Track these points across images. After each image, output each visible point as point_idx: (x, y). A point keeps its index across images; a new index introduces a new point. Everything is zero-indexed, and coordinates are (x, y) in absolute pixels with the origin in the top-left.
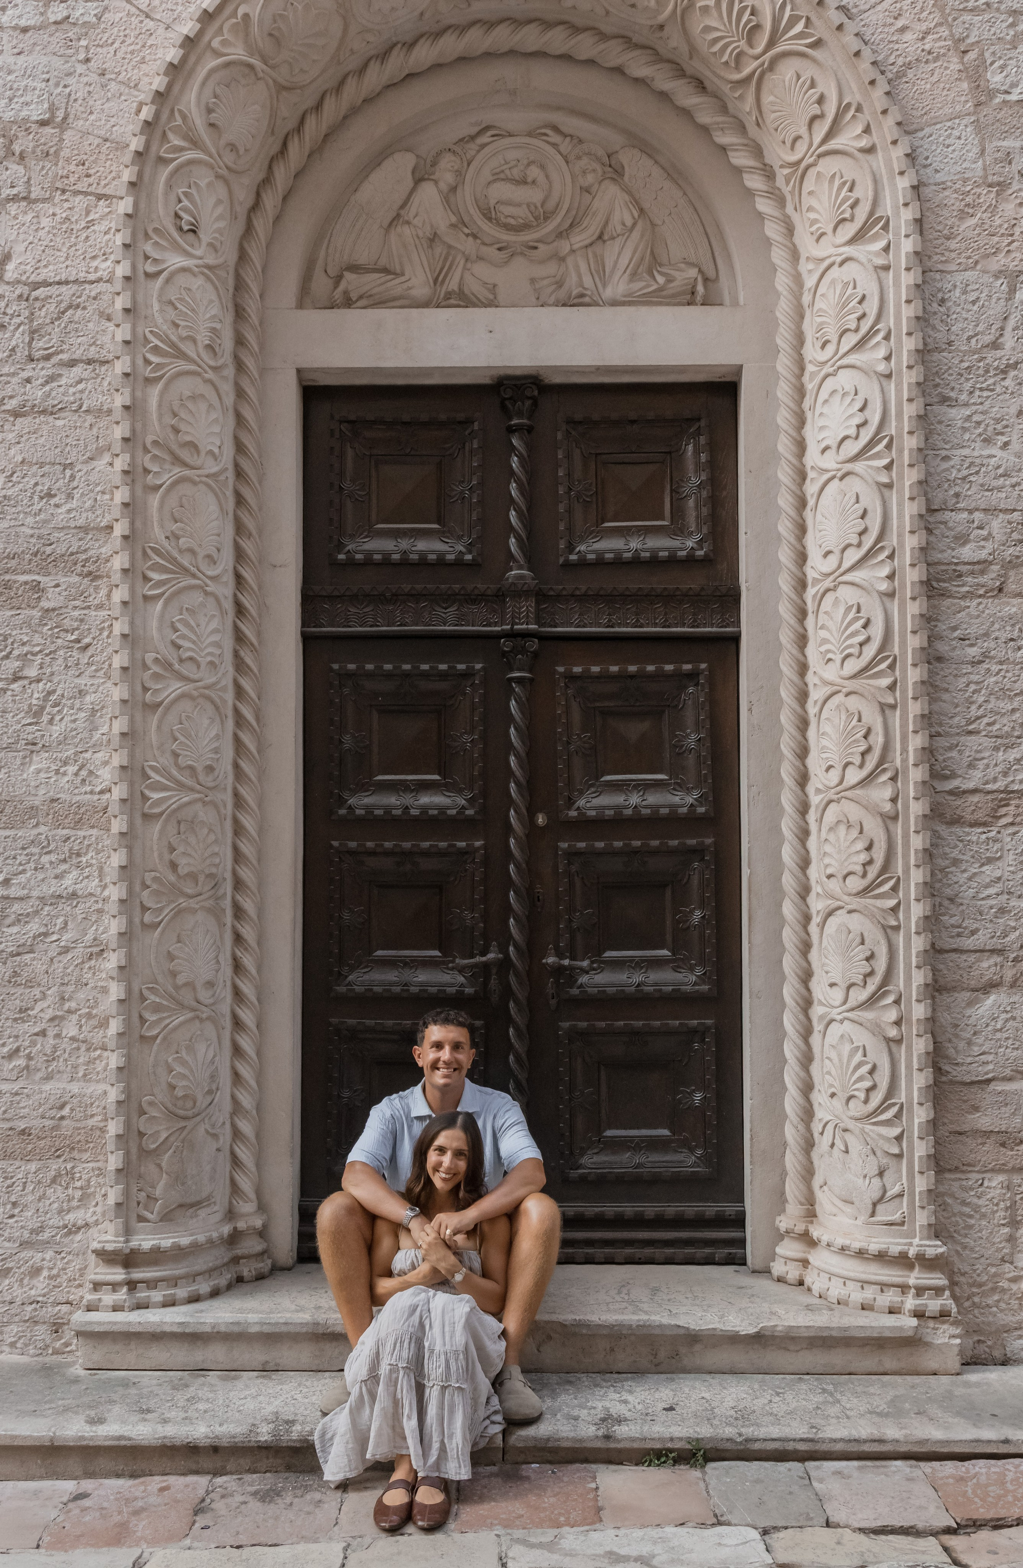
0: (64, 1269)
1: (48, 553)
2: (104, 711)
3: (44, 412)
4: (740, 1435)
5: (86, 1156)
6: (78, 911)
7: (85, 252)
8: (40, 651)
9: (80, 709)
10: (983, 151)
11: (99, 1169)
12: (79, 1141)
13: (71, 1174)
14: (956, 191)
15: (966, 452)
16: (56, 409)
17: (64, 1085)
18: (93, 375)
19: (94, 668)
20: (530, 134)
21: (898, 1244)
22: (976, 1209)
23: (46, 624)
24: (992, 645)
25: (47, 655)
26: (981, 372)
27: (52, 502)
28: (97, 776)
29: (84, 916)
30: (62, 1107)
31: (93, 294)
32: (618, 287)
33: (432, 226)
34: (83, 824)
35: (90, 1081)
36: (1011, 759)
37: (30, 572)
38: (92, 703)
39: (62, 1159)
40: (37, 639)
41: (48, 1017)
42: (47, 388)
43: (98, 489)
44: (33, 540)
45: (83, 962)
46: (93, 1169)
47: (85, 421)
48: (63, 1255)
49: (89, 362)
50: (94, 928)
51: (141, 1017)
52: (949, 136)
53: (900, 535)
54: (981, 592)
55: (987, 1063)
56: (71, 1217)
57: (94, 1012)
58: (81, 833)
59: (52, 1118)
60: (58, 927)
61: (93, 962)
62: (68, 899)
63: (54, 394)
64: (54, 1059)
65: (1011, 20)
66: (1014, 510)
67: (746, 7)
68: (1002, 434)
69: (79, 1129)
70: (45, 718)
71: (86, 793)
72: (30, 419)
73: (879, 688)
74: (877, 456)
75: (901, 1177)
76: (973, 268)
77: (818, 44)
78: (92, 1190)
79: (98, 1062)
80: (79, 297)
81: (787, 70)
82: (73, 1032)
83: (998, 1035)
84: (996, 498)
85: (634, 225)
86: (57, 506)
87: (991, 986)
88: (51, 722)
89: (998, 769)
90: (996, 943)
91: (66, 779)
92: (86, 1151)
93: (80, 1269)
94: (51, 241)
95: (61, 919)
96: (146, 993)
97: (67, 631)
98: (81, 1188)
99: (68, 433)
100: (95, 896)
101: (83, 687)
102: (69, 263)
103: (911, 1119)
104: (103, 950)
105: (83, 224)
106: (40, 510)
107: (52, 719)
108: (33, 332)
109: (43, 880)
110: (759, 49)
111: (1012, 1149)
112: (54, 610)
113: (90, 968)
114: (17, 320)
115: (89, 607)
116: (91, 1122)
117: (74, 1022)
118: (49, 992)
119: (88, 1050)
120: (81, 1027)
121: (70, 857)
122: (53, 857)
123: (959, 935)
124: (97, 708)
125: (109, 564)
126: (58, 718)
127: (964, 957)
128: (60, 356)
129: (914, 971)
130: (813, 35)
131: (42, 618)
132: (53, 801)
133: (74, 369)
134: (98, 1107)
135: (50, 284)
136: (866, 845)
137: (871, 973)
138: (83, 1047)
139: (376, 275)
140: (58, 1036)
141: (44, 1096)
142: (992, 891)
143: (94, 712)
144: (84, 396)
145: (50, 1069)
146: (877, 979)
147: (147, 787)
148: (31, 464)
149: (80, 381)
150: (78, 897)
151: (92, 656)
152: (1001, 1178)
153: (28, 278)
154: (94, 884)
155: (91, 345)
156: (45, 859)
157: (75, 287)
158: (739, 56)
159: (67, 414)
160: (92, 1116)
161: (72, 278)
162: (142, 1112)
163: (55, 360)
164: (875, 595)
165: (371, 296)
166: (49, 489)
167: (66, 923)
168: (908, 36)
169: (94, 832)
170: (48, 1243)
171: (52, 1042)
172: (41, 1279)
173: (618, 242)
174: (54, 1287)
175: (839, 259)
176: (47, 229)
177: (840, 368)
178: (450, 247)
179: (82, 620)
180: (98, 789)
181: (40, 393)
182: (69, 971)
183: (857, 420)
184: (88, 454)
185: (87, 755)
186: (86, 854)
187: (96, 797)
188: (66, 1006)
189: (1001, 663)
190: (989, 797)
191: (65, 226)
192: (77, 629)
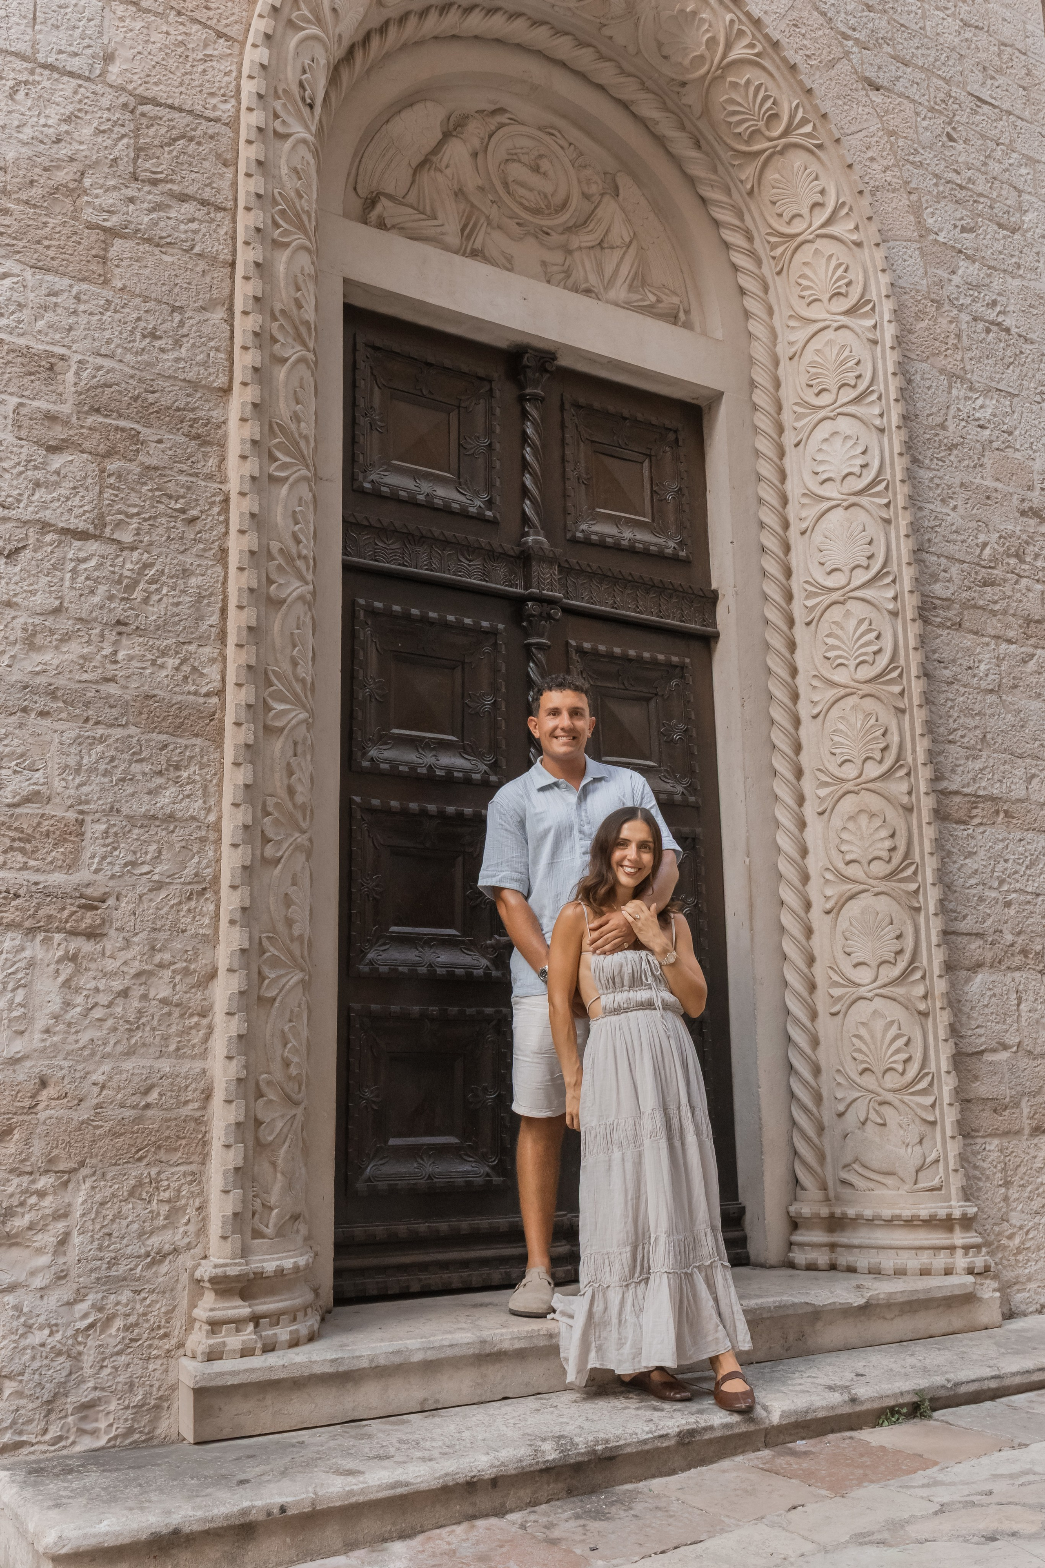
0: (145, 1314)
1: (151, 400)
2: (213, 599)
3: (148, 240)
4: (948, 1381)
5: (176, 1157)
6: (174, 837)
7: (201, 85)
8: (138, 514)
9: (184, 592)
10: (926, 273)
11: (193, 1173)
12: (169, 1137)
13: (155, 1182)
14: (912, 297)
15: (932, 507)
16: (163, 242)
17: (147, 1063)
18: (207, 217)
19: (201, 546)
20: (540, 129)
21: (942, 1207)
22: (983, 1171)
23: (145, 484)
24: (958, 670)
25: (145, 520)
26: (936, 445)
27: (157, 344)
28: (202, 675)
29: (183, 844)
30: (147, 1092)
31: (210, 132)
32: (619, 292)
33: (459, 182)
34: (184, 731)
35: (183, 1056)
36: (977, 768)
37: (128, 418)
38: (198, 587)
39: (145, 1162)
40: (134, 498)
41: (133, 971)
42: (154, 215)
43: (212, 344)
44: (134, 382)
45: (180, 903)
46: (185, 1174)
47: (196, 265)
48: (143, 1295)
49: (204, 203)
50: (196, 860)
51: (259, 973)
52: (905, 253)
53: (899, 565)
54: (949, 624)
55: (980, 1036)
56: (155, 1241)
57: (193, 967)
58: (183, 742)
59: (134, 1107)
60: (149, 857)
61: (193, 904)
62: (163, 821)
63: (162, 224)
64: (138, 1028)
65: (935, 181)
66: (964, 562)
67: (770, 96)
68: (952, 498)
69: (168, 1120)
70: (138, 594)
71: (189, 693)
72: (131, 243)
73: (892, 694)
74: (878, 495)
75: (935, 1144)
76: (926, 361)
77: (820, 146)
78: (183, 1202)
79: (194, 1032)
80: (194, 130)
81: (798, 159)
82: (164, 992)
83: (986, 1010)
84: (952, 549)
85: (631, 242)
86: (162, 350)
87: (978, 966)
88: (146, 601)
89: (970, 776)
90: (977, 928)
91: (164, 673)
92: (176, 1150)
93: (166, 1313)
94: (163, 59)
95: (153, 847)
96: (265, 943)
97: (170, 497)
98: (169, 1201)
99: (177, 272)
100: (198, 820)
101: (188, 566)
102: (182, 89)
103: (940, 1088)
104: (205, 889)
105: (200, 56)
106: (143, 350)
107: (148, 598)
108: (138, 150)
109: (133, 795)
110: (776, 134)
111: (1001, 1115)
112: (156, 468)
113: (189, 910)
114: (123, 130)
115: (196, 475)
116: (185, 1111)
117: (167, 979)
118: (136, 939)
119: (182, 1016)
120: (175, 985)
121: (167, 770)
122: (147, 767)
123: (956, 919)
124: (205, 593)
125: (220, 432)
126: (155, 597)
127: (960, 939)
128: (169, 186)
129: (934, 950)
130: (818, 139)
131: (141, 475)
132: (148, 697)
133: (186, 205)
134: (195, 1090)
135: (160, 105)
136: (891, 832)
137: (900, 952)
138: (177, 1012)
139: (411, 211)
140: (144, 997)
141: (124, 1076)
142: (972, 881)
143: (200, 598)
144: (198, 238)
145: (133, 1041)
146: (907, 955)
147: (270, 695)
148: (133, 295)
149: (192, 220)
150: (176, 820)
151: (199, 532)
152: (996, 1141)
153: (135, 89)
154: (197, 805)
155: (206, 186)
156: (136, 768)
157: (189, 118)
158: (755, 133)
159: (175, 251)
160: (186, 1102)
161: (187, 108)
162: (260, 1095)
163: (161, 187)
164: (886, 613)
165: (403, 228)
166: (154, 328)
167: (160, 852)
168: (875, 166)
169: (199, 741)
170: (125, 1279)
171: (136, 1004)
172: (113, 1331)
173: (618, 253)
174: (132, 1340)
175: (836, 325)
176: (159, 45)
177: (839, 414)
178: (473, 206)
179: (189, 488)
180: (204, 690)
181: (146, 219)
182: (162, 912)
183: (860, 461)
184: (200, 303)
185: (192, 648)
186: (186, 767)
187: (201, 700)
188: (157, 958)
189: (965, 686)
190: (966, 799)
191: (180, 50)
192: (183, 497)
